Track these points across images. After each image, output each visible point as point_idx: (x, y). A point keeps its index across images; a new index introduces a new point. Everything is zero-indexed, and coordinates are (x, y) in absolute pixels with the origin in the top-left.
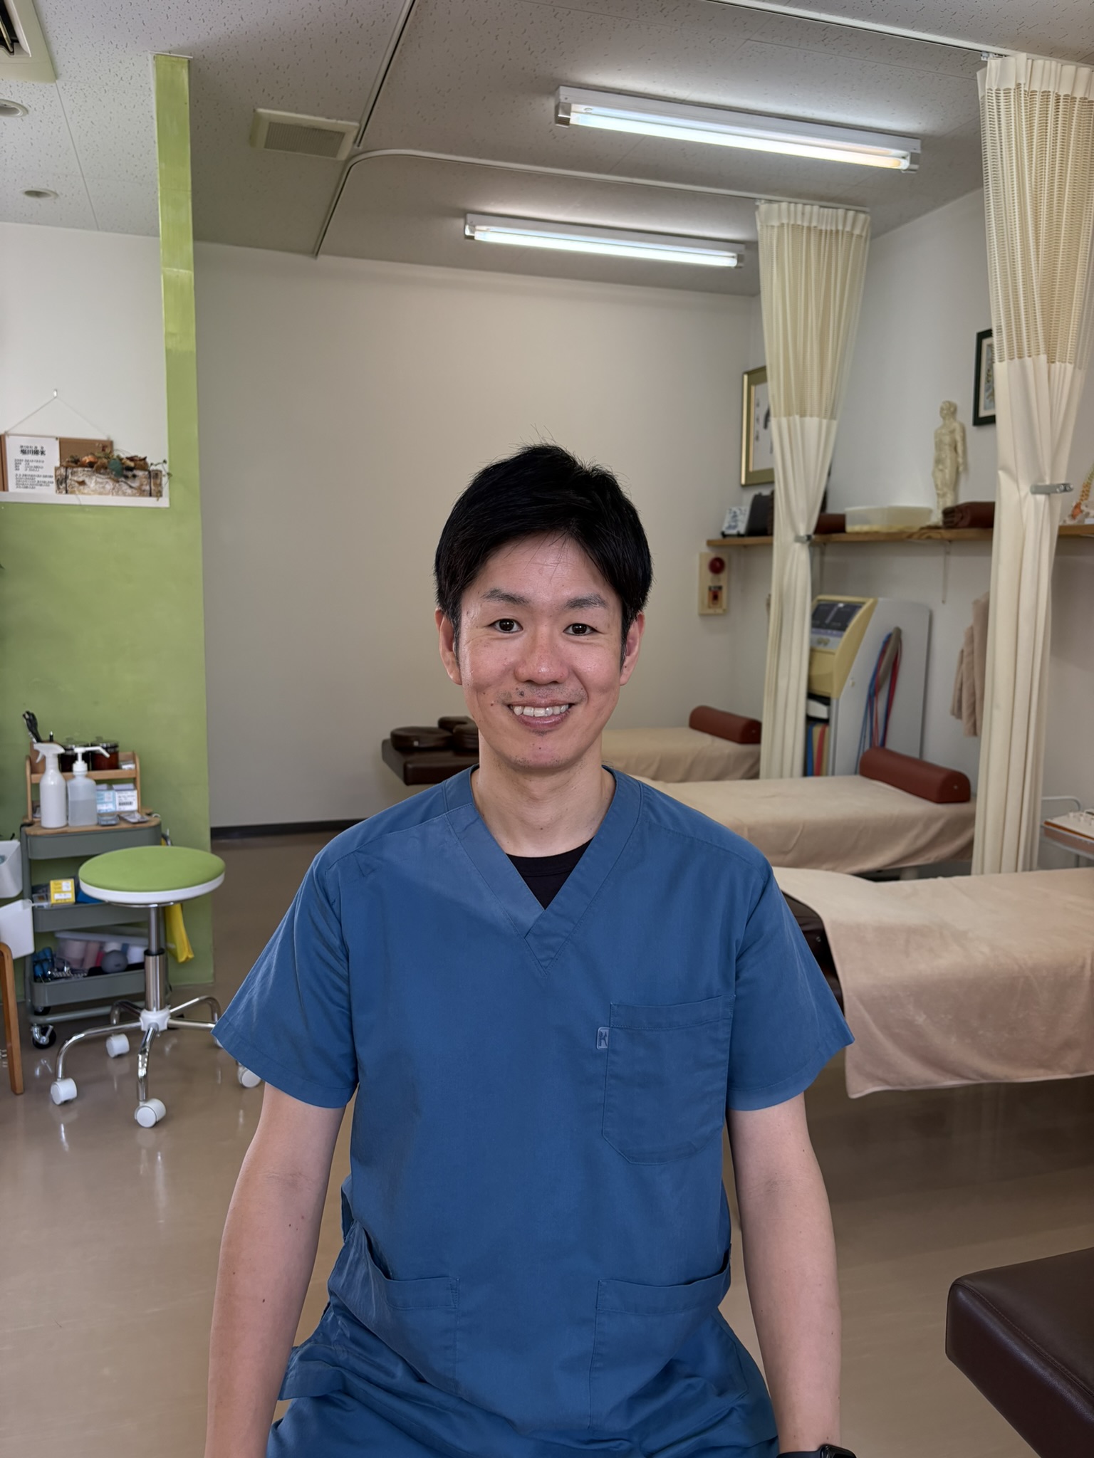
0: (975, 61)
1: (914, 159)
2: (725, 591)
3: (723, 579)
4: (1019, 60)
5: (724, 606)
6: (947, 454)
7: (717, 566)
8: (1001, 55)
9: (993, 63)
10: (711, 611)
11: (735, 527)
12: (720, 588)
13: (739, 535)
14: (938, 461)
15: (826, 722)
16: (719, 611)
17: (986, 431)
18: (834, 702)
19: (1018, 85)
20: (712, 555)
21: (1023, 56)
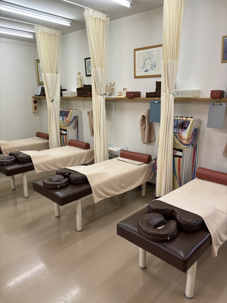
0: (83, 9)
1: (71, 24)
2: (37, 107)
3: (37, 105)
4: (91, 10)
5: (38, 110)
6: (79, 81)
7: (35, 102)
8: (87, 9)
9: (87, 11)
10: (35, 112)
11: (38, 94)
12: (36, 106)
13: (39, 95)
14: (78, 83)
15: (66, 134)
16: (37, 111)
17: (89, 78)
18: (67, 131)
19: (91, 15)
20: (34, 100)
21: (92, 10)
